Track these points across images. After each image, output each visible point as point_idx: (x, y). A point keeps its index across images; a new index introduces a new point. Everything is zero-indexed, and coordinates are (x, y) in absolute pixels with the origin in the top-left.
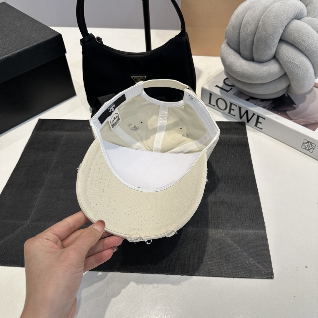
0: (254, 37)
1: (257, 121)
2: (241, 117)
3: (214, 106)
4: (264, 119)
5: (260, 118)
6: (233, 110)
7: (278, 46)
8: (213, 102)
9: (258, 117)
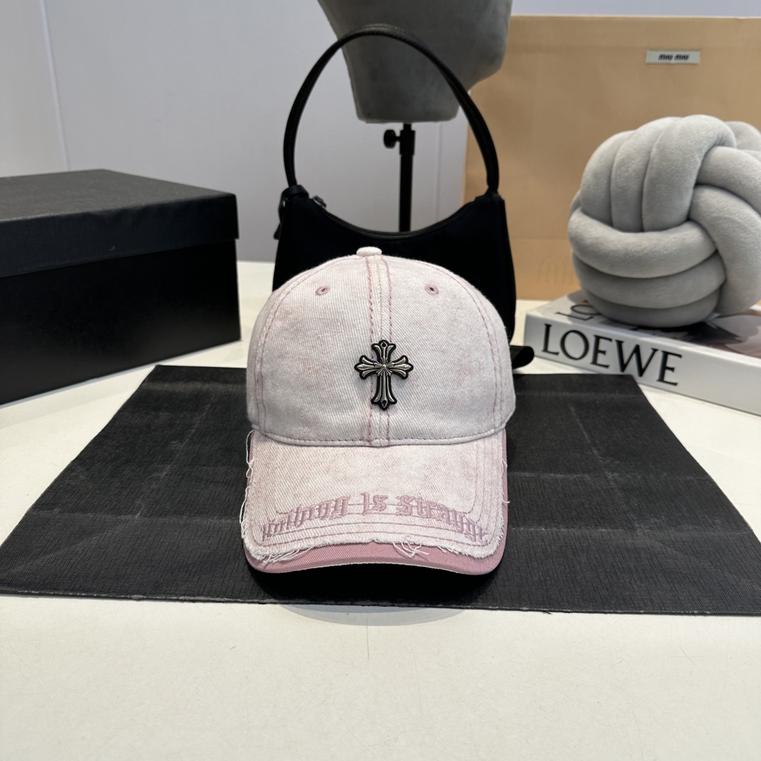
0: (643, 182)
1: (664, 368)
2: (623, 366)
3: (557, 354)
4: (680, 356)
5: (670, 357)
6: (604, 352)
7: (694, 195)
8: (554, 345)
9: (666, 354)
